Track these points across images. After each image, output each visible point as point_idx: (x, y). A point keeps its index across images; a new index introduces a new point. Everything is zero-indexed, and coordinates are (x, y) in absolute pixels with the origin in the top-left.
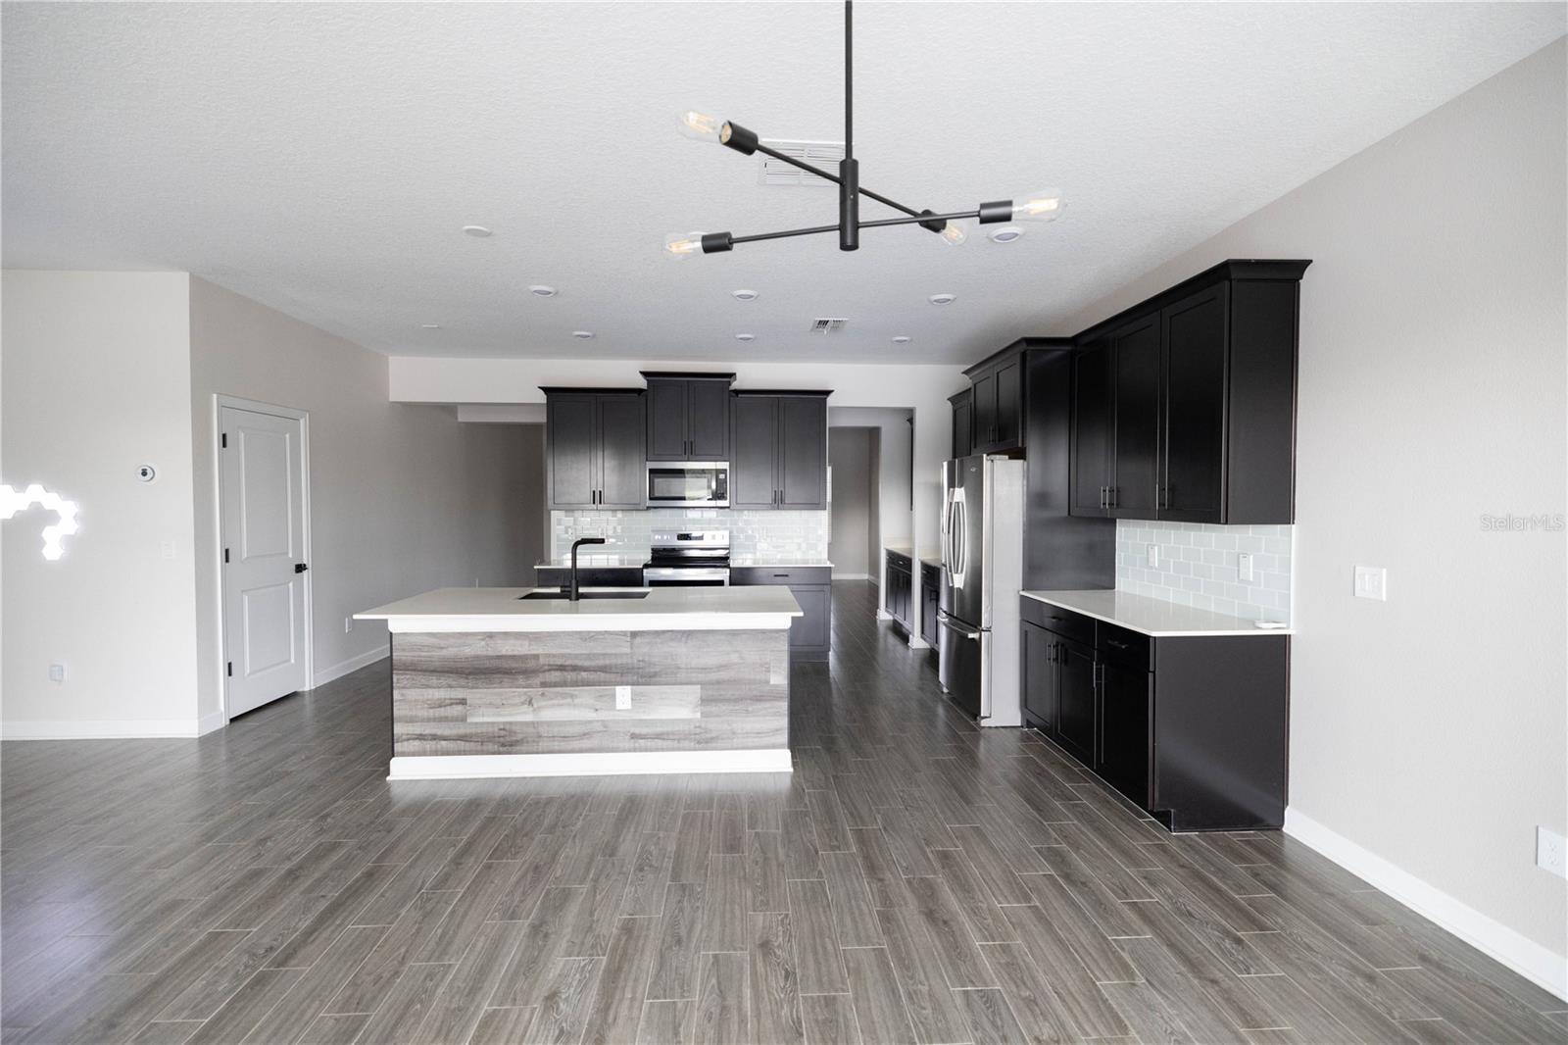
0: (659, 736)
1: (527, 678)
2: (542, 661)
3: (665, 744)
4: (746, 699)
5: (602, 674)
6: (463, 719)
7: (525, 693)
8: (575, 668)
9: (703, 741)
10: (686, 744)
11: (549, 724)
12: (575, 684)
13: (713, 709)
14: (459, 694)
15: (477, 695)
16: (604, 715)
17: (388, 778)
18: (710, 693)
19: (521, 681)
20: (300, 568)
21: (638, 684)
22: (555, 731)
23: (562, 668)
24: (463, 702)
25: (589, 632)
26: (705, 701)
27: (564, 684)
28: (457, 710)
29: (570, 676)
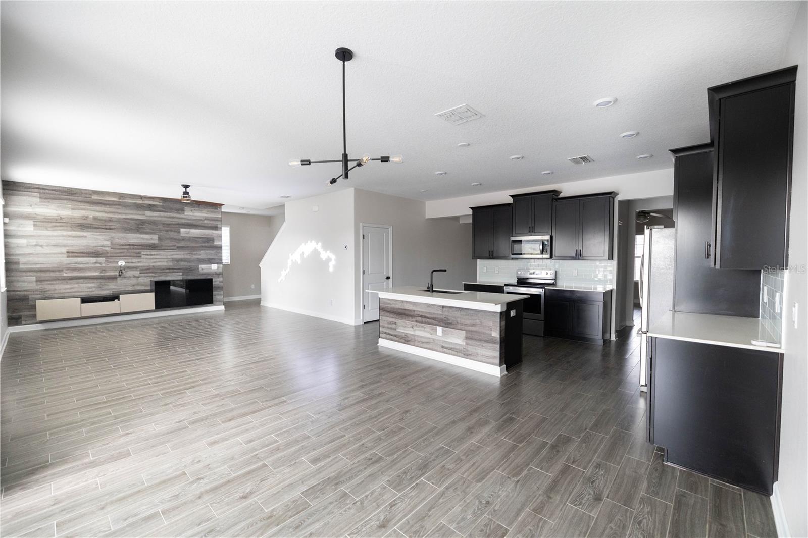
0: (451, 349)
1: (412, 318)
2: (416, 313)
3: (453, 352)
4: (483, 340)
5: (433, 321)
6: (395, 329)
7: (411, 324)
8: (425, 317)
9: (466, 355)
10: (460, 354)
11: (418, 336)
12: (425, 323)
13: (470, 342)
14: (395, 320)
15: (400, 322)
16: (433, 337)
17: (378, 344)
18: (469, 335)
19: (410, 319)
20: (388, 278)
21: (444, 327)
22: (420, 339)
23: (421, 316)
24: (396, 323)
25: (429, 304)
26: (467, 338)
27: (422, 322)
28: (394, 326)
29: (424, 320)
